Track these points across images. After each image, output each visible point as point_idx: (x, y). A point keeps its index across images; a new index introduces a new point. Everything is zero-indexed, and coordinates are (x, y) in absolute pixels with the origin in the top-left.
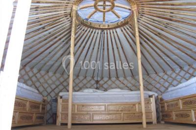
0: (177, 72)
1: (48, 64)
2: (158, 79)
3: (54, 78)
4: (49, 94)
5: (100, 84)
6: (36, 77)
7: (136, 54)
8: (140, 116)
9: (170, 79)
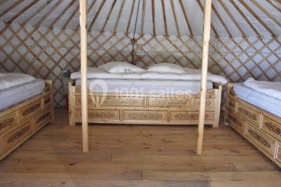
0: (266, 41)
1: (49, 17)
2: (231, 45)
3: (63, 38)
4: (57, 64)
5: (138, 45)
6: (33, 39)
7: (203, 9)
8: (195, 116)
9: (251, 50)
